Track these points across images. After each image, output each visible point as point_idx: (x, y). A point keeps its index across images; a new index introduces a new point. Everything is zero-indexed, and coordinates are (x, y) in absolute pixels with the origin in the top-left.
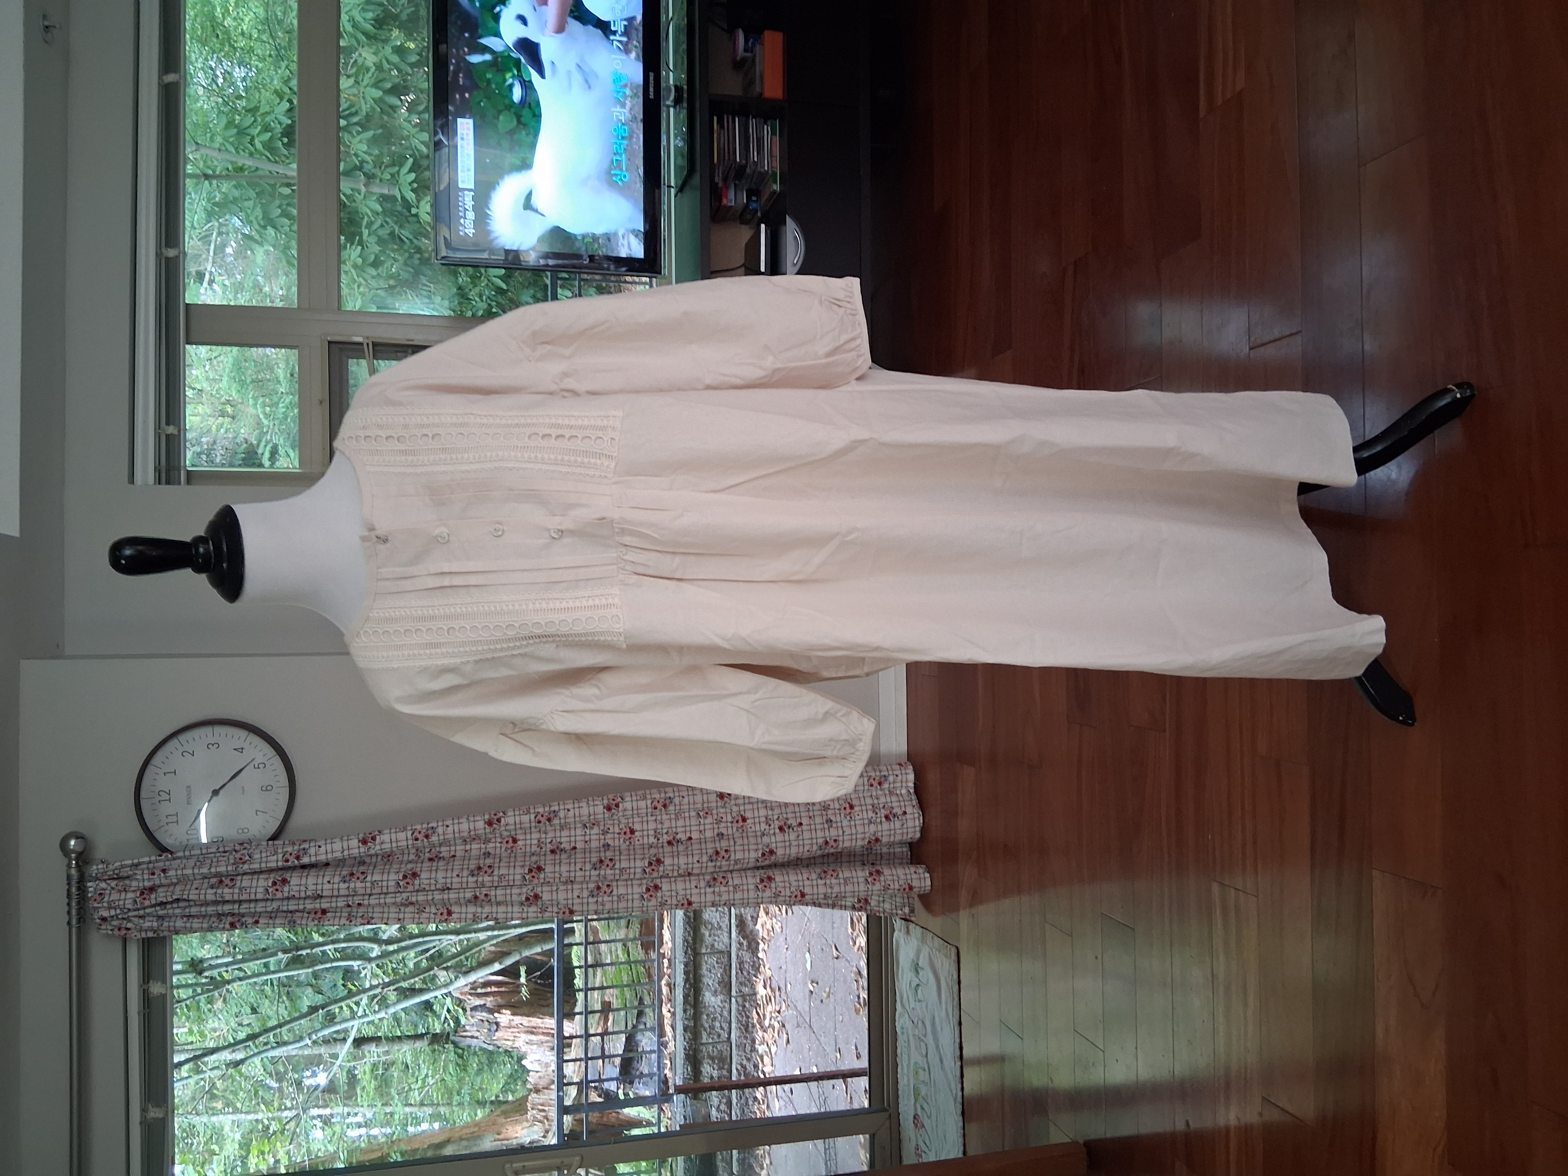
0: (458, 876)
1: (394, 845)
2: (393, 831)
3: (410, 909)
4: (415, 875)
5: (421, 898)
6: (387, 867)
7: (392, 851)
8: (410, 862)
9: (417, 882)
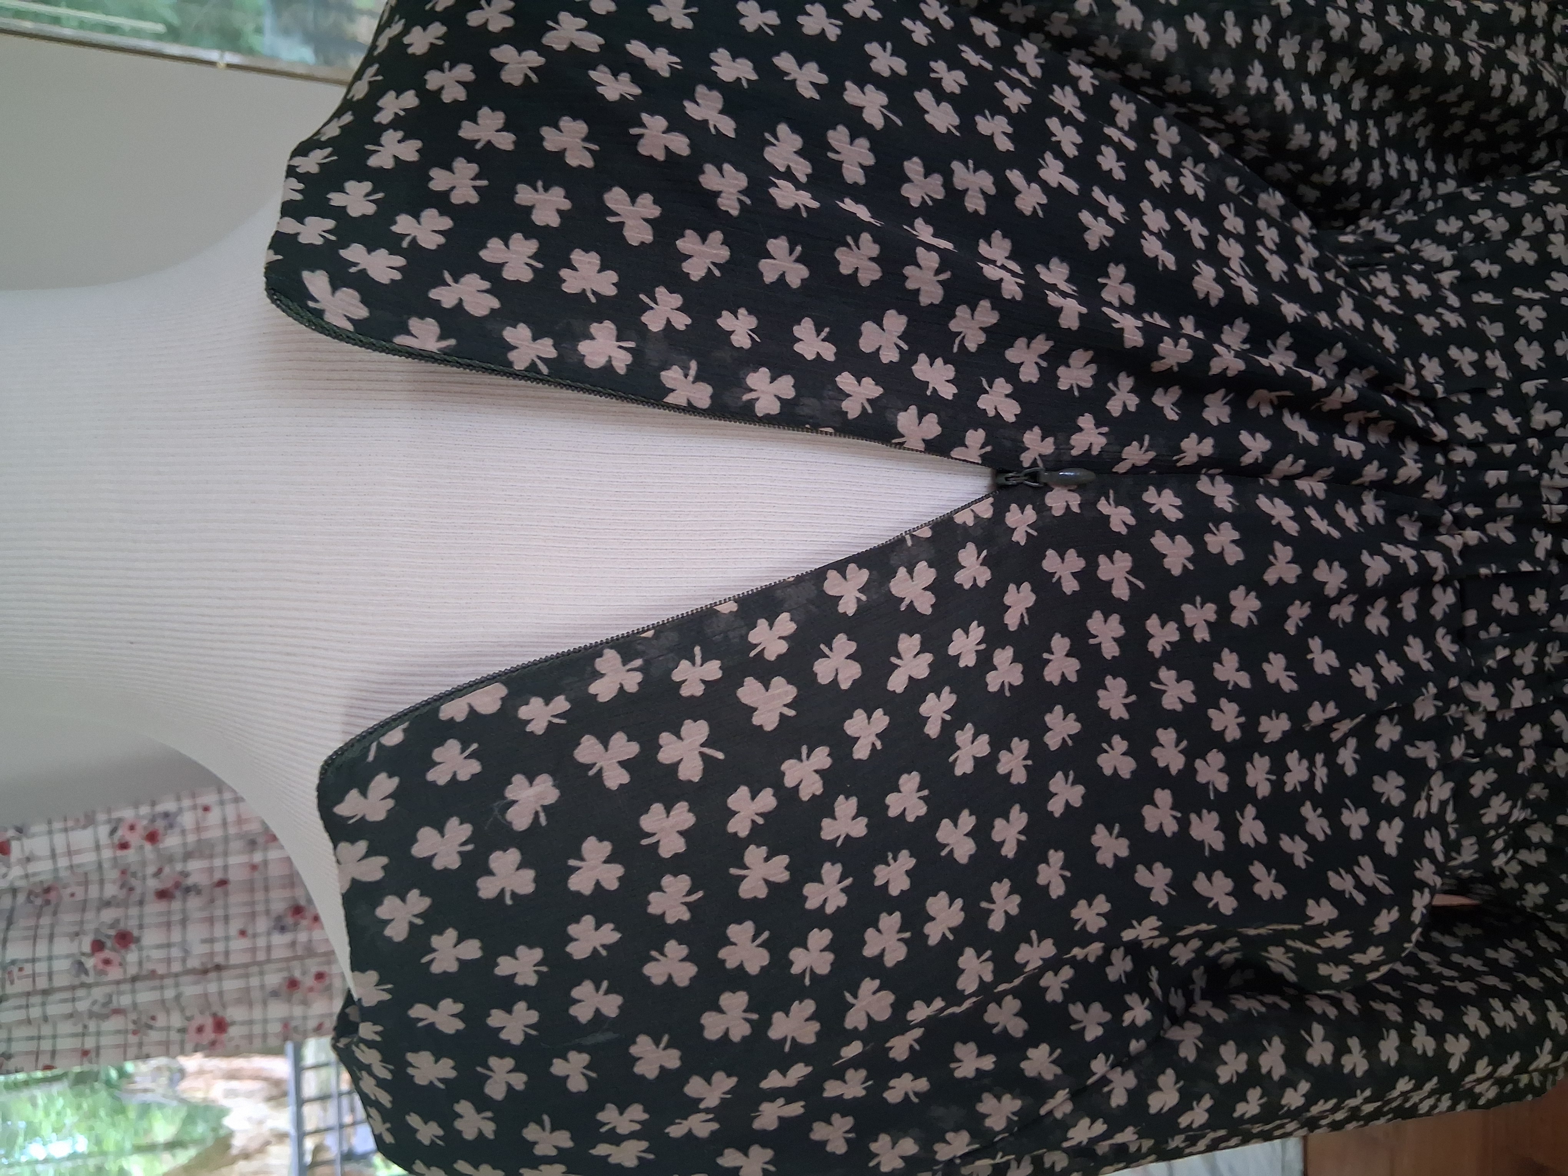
0: (243, 933)
1: (63, 862)
2: (57, 825)
3: (114, 1023)
4: (125, 939)
5: (145, 996)
6: (46, 921)
7: (57, 878)
8: (107, 904)
9: (132, 957)
